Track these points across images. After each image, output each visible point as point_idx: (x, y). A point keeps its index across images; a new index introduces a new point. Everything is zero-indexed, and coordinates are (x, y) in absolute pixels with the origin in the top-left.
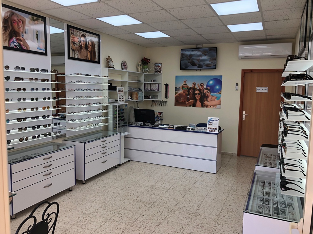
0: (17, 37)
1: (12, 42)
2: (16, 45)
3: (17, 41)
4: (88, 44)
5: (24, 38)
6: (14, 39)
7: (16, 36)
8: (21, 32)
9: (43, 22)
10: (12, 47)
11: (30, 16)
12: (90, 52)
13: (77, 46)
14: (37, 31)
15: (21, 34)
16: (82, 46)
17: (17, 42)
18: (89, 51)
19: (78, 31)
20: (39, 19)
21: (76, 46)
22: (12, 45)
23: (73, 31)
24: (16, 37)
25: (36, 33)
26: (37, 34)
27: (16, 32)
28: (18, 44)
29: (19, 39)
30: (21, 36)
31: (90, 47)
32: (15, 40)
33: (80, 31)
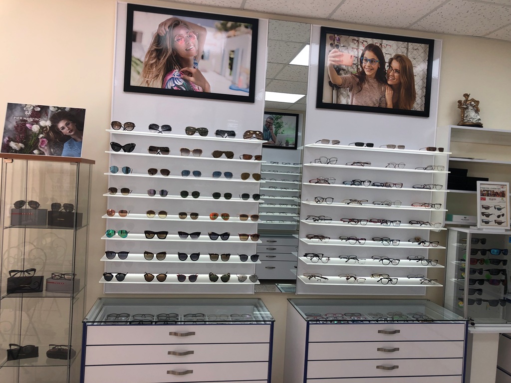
0: (182, 68)
1: (170, 79)
2: (179, 84)
3: (182, 76)
4: (387, 68)
5: (197, 70)
6: (176, 73)
7: (181, 66)
8: (192, 58)
9: (250, 31)
10: (170, 88)
11: (218, 23)
12: (395, 88)
13: (349, 75)
14: (233, 51)
15: (192, 62)
16: (367, 73)
17: (182, 78)
18: (390, 86)
19: (356, 38)
20: (240, 26)
21: (344, 75)
22: (170, 85)
23: (339, 40)
24: (180, 69)
25: (230, 55)
26: (232, 56)
27: (182, 58)
28: (183, 81)
29: (187, 71)
30: (193, 65)
31: (396, 75)
32: (178, 74)
33: (361, 39)
